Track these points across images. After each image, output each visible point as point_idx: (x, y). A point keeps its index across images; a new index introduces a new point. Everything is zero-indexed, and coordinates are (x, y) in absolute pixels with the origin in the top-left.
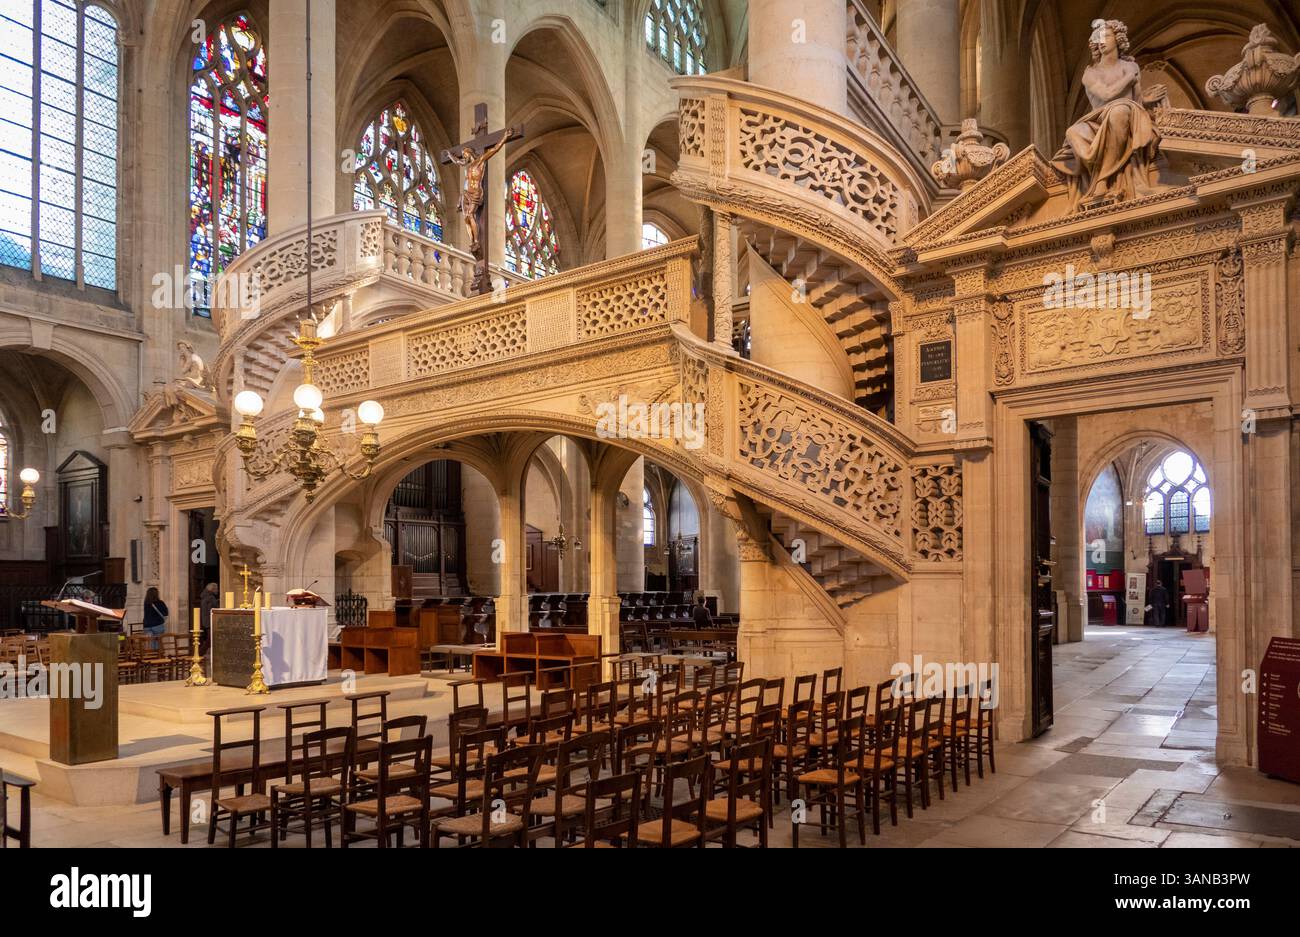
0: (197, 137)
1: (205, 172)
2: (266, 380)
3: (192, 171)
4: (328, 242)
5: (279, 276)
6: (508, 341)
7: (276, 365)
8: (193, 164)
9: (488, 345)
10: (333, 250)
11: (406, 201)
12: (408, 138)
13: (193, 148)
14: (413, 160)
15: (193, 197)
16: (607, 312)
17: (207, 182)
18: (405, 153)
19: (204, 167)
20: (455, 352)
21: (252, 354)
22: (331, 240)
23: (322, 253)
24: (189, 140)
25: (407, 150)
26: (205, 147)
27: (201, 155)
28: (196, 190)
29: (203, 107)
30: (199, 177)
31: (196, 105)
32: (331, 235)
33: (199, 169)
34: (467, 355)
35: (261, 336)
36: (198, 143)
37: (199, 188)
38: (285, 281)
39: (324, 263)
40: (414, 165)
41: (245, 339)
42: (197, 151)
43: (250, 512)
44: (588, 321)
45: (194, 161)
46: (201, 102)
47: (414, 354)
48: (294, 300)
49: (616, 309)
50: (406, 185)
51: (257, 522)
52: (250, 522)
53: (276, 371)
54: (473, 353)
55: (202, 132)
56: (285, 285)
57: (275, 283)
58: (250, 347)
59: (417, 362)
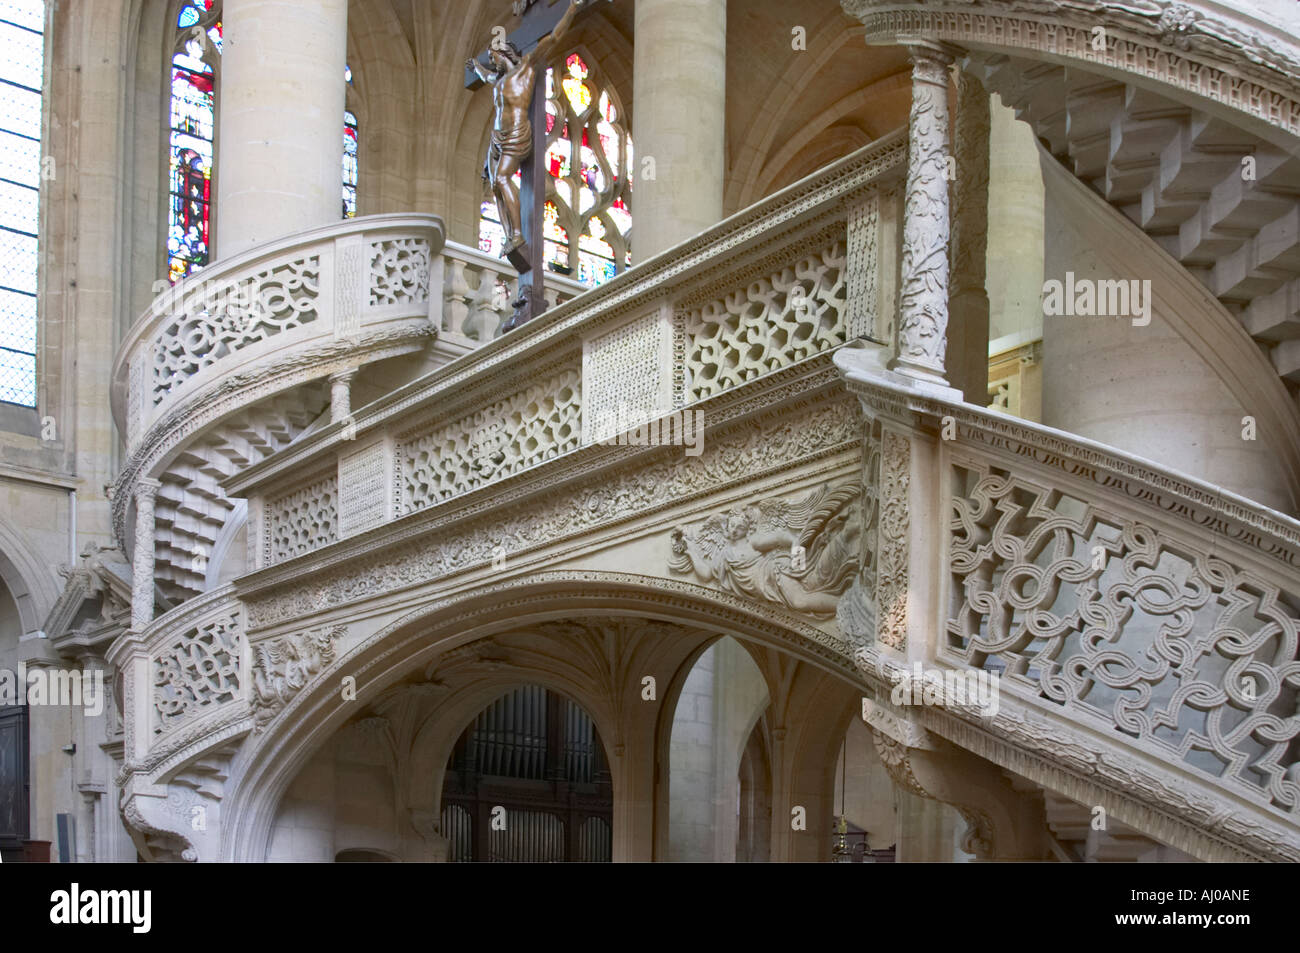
0: (180, 141)
1: (196, 200)
2: (203, 540)
3: (173, 201)
4: (301, 280)
5: (210, 348)
6: (556, 428)
7: (218, 513)
8: (174, 186)
9: (523, 441)
10: (313, 295)
11: (586, 231)
12: (594, 115)
13: (175, 161)
14: (600, 153)
15: (173, 245)
16: (734, 343)
17: (198, 218)
18: (587, 143)
19: (195, 192)
20: (470, 461)
21: (171, 493)
22: (307, 274)
23: (289, 300)
24: (164, 148)
25: (589, 138)
26: (198, 158)
27: (189, 172)
28: (180, 231)
29: (194, 89)
30: (185, 210)
31: (180, 87)
32: (309, 266)
33: (185, 196)
34: (488, 465)
35: (182, 458)
36: (184, 152)
37: (186, 228)
38: (219, 356)
39: (293, 318)
40: (604, 165)
41: (151, 465)
42: (183, 165)
43: (161, 772)
44: (699, 368)
45: (175, 182)
46: (192, 82)
47: (406, 471)
48: (232, 389)
49: (751, 334)
50: (587, 200)
51: (174, 789)
52: (162, 789)
53: (219, 524)
54: (498, 461)
55: (191, 132)
56: (218, 363)
57: (200, 361)
58: (166, 479)
59: (411, 488)
